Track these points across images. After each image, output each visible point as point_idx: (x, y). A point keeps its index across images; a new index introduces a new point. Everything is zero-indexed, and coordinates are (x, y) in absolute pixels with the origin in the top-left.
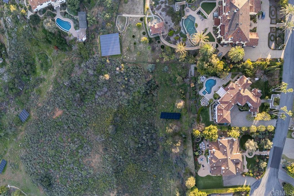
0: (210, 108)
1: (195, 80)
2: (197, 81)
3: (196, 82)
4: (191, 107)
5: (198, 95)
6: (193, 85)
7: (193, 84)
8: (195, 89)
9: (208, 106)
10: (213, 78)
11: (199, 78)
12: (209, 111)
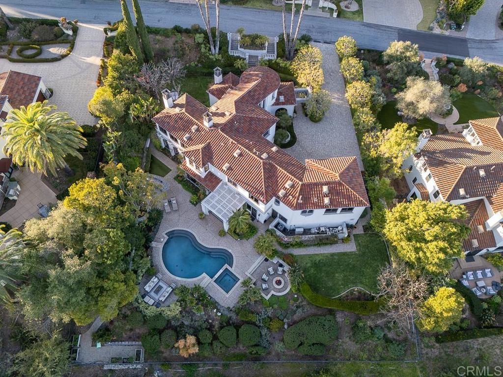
0: (297, 252)
1: (160, 332)
2: (169, 321)
3: (175, 329)
4: (304, 350)
5: (238, 311)
6: (188, 346)
7: (181, 343)
8: (210, 328)
9: (291, 260)
10: (158, 246)
11: (151, 311)
12: (310, 256)
